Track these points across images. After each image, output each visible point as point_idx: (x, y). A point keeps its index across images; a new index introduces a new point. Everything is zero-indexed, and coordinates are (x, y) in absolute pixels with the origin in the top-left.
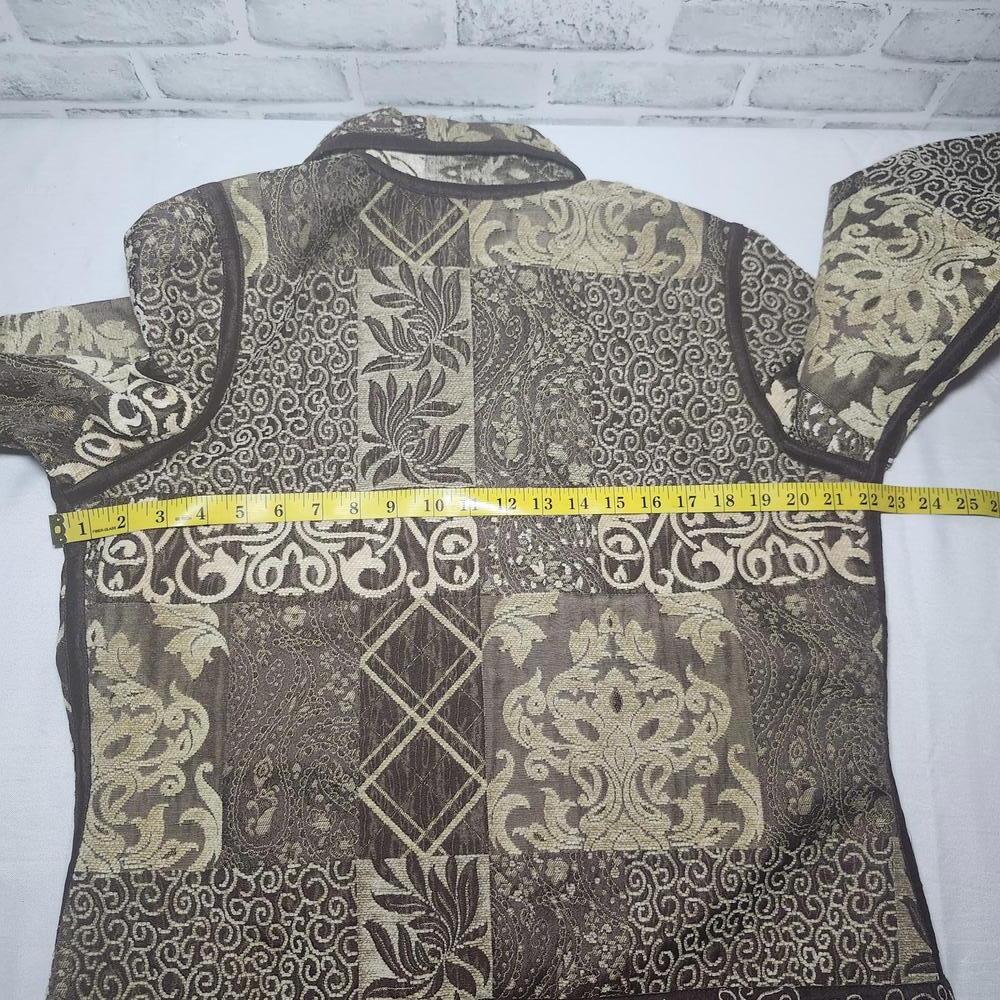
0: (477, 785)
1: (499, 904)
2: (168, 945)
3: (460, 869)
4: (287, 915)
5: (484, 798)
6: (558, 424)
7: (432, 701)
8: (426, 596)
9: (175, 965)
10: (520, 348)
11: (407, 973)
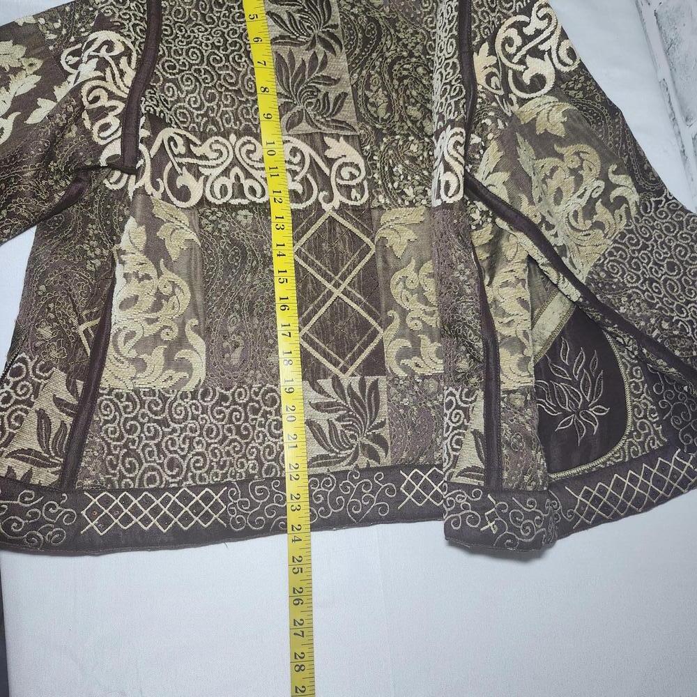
0: (375, 333)
1: (395, 406)
2: (170, 439)
3: (368, 384)
4: (253, 417)
5: (381, 342)
6: (411, 93)
7: (343, 278)
8: (334, 209)
9: (176, 452)
10: (377, 44)
11: (335, 449)
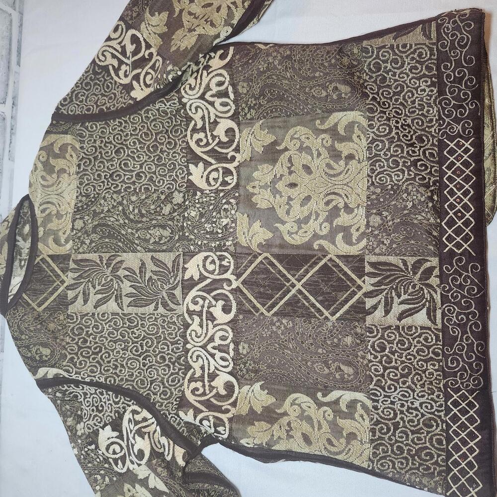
0: (331, 260)
1: (391, 252)
2: (408, 423)
3: (372, 270)
4: (394, 362)
5: (338, 257)
6: (153, 210)
7: (288, 280)
8: (236, 280)
9: (418, 420)
10: (114, 228)
11: (423, 302)
